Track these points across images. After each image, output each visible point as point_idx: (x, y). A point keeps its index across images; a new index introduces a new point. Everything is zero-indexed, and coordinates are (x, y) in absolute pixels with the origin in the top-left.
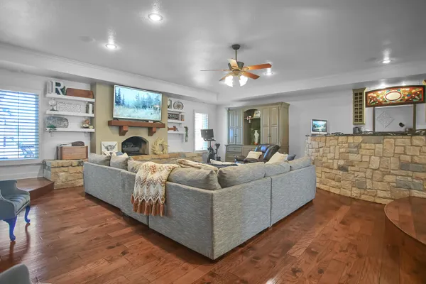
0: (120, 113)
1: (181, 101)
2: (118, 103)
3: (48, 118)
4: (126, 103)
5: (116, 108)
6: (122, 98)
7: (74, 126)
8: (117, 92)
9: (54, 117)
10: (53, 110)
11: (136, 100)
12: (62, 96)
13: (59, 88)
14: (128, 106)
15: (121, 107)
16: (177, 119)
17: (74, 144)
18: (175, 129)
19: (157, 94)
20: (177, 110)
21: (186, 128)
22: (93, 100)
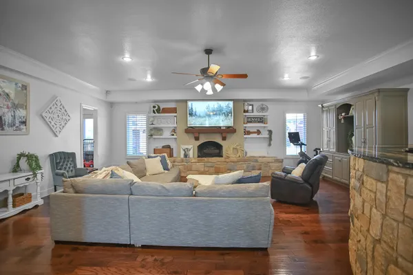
0: (193, 122)
1: (264, 103)
2: (191, 114)
3: (151, 130)
4: (198, 114)
5: (189, 118)
6: (194, 110)
7: (167, 134)
8: (190, 106)
9: (155, 128)
10: (152, 124)
11: (206, 110)
12: (157, 114)
13: (155, 109)
14: (200, 116)
15: (194, 117)
16: (262, 122)
17: (163, 147)
18: (259, 132)
19: (227, 102)
20: (261, 114)
21: (270, 132)
22: (175, 114)
